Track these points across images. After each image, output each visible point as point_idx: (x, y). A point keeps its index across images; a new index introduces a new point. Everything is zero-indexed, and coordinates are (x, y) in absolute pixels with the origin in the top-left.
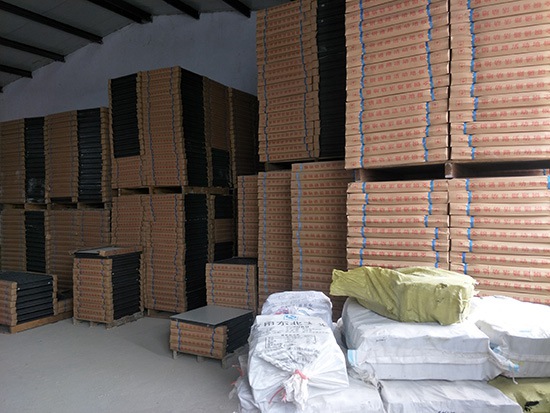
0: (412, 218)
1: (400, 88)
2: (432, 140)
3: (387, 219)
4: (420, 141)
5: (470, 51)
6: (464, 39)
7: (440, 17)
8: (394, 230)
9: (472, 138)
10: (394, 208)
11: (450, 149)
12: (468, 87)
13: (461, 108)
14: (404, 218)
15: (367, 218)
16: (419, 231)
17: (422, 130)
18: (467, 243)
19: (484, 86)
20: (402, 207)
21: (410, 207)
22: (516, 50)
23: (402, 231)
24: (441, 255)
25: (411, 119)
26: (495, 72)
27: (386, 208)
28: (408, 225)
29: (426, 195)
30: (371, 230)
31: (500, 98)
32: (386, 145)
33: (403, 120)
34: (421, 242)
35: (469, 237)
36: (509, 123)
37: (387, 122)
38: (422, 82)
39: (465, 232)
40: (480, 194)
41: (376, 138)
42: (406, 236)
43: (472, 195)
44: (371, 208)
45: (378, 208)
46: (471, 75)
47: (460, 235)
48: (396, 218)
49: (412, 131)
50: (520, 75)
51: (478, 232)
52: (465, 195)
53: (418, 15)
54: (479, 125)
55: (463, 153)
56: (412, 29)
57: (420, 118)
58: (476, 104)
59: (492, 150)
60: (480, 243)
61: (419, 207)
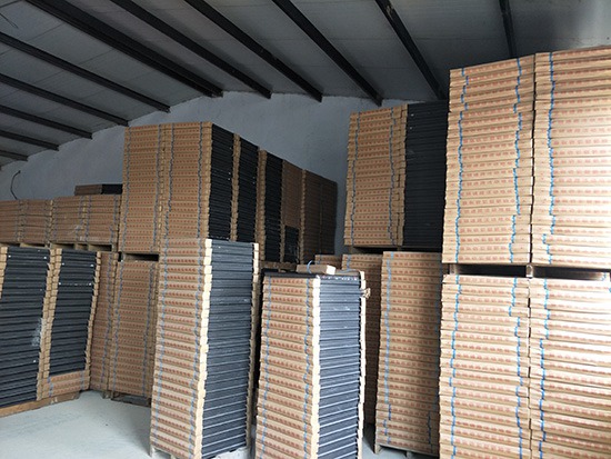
0: (498, 308)
1: (491, 202)
2: (516, 246)
3: (477, 307)
4: (507, 246)
5: (550, 180)
6: (544, 170)
7: (526, 150)
8: (483, 317)
9: (550, 247)
10: (483, 298)
11: (531, 254)
12: (548, 208)
13: (542, 223)
14: (491, 308)
15: (460, 305)
16: (504, 319)
17: (508, 237)
18: (544, 331)
19: (560, 208)
20: (490, 298)
21: (497, 299)
22: (585, 183)
23: (490, 318)
24: (521, 340)
25: (500, 228)
26: (569, 198)
27: (476, 298)
28: (495, 313)
29: (510, 290)
30: (462, 316)
31: (573, 218)
32: (479, 246)
33: (493, 228)
34: (505, 328)
35: (546, 327)
36: (580, 239)
37: (479, 228)
38: (510, 199)
39: (543, 322)
40: (555, 292)
41: (470, 240)
42: (493, 323)
43: (549, 293)
44: (463, 297)
45: (469, 298)
46: (550, 198)
47: (538, 325)
48: (485, 307)
49: (501, 237)
50: (589, 202)
51: (554, 323)
52: (543, 292)
53: (508, 147)
54: (555, 237)
55: (542, 258)
56: (503, 157)
57: (507, 227)
58: (553, 221)
59: (566, 258)
60: (555, 332)
61: (504, 299)
